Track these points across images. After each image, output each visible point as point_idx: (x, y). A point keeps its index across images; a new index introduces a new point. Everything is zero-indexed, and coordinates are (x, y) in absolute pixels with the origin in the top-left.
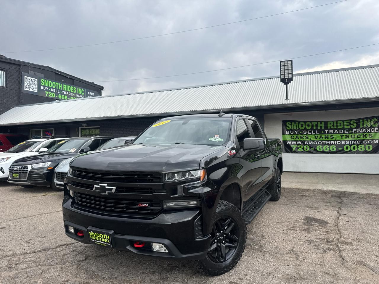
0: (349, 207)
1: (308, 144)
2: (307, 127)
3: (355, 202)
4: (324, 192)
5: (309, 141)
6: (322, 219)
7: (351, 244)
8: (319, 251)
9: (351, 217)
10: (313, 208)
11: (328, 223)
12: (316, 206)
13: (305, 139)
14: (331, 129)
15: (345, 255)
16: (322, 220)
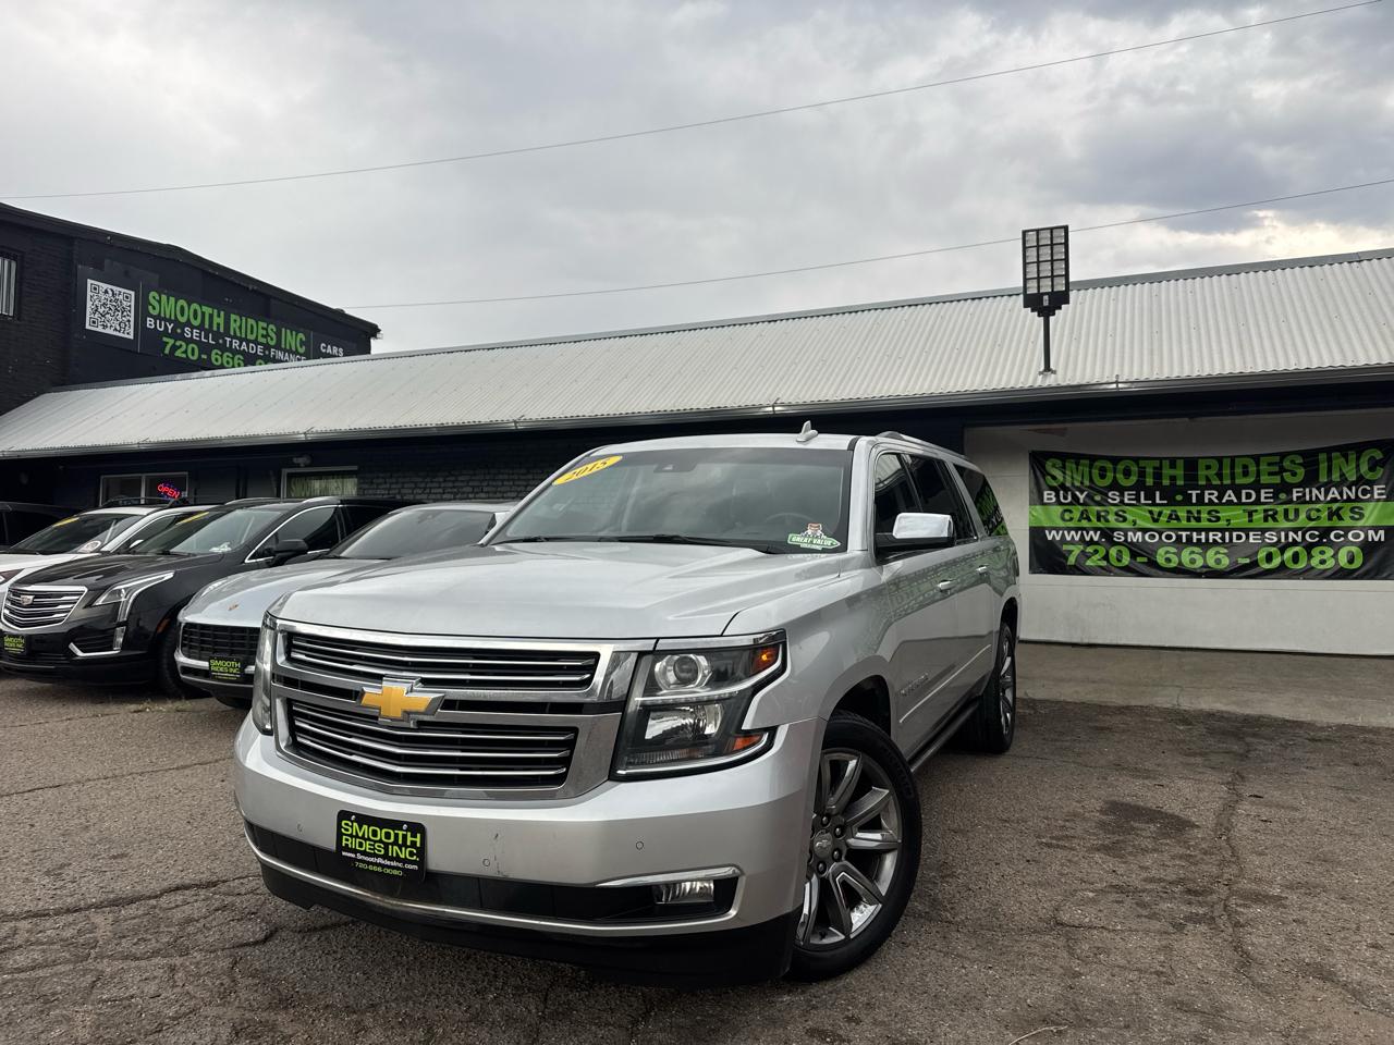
0: (1275, 770)
1: (1126, 540)
2: (1120, 476)
3: (1298, 754)
4: (1184, 718)
5: (1130, 530)
6: (1170, 811)
7: (1278, 901)
8: (1157, 925)
9: (1278, 806)
10: (1138, 773)
11: (1193, 826)
12: (1149, 765)
13: (1113, 521)
14: (1209, 486)
15: (1256, 941)
16: (1172, 816)
